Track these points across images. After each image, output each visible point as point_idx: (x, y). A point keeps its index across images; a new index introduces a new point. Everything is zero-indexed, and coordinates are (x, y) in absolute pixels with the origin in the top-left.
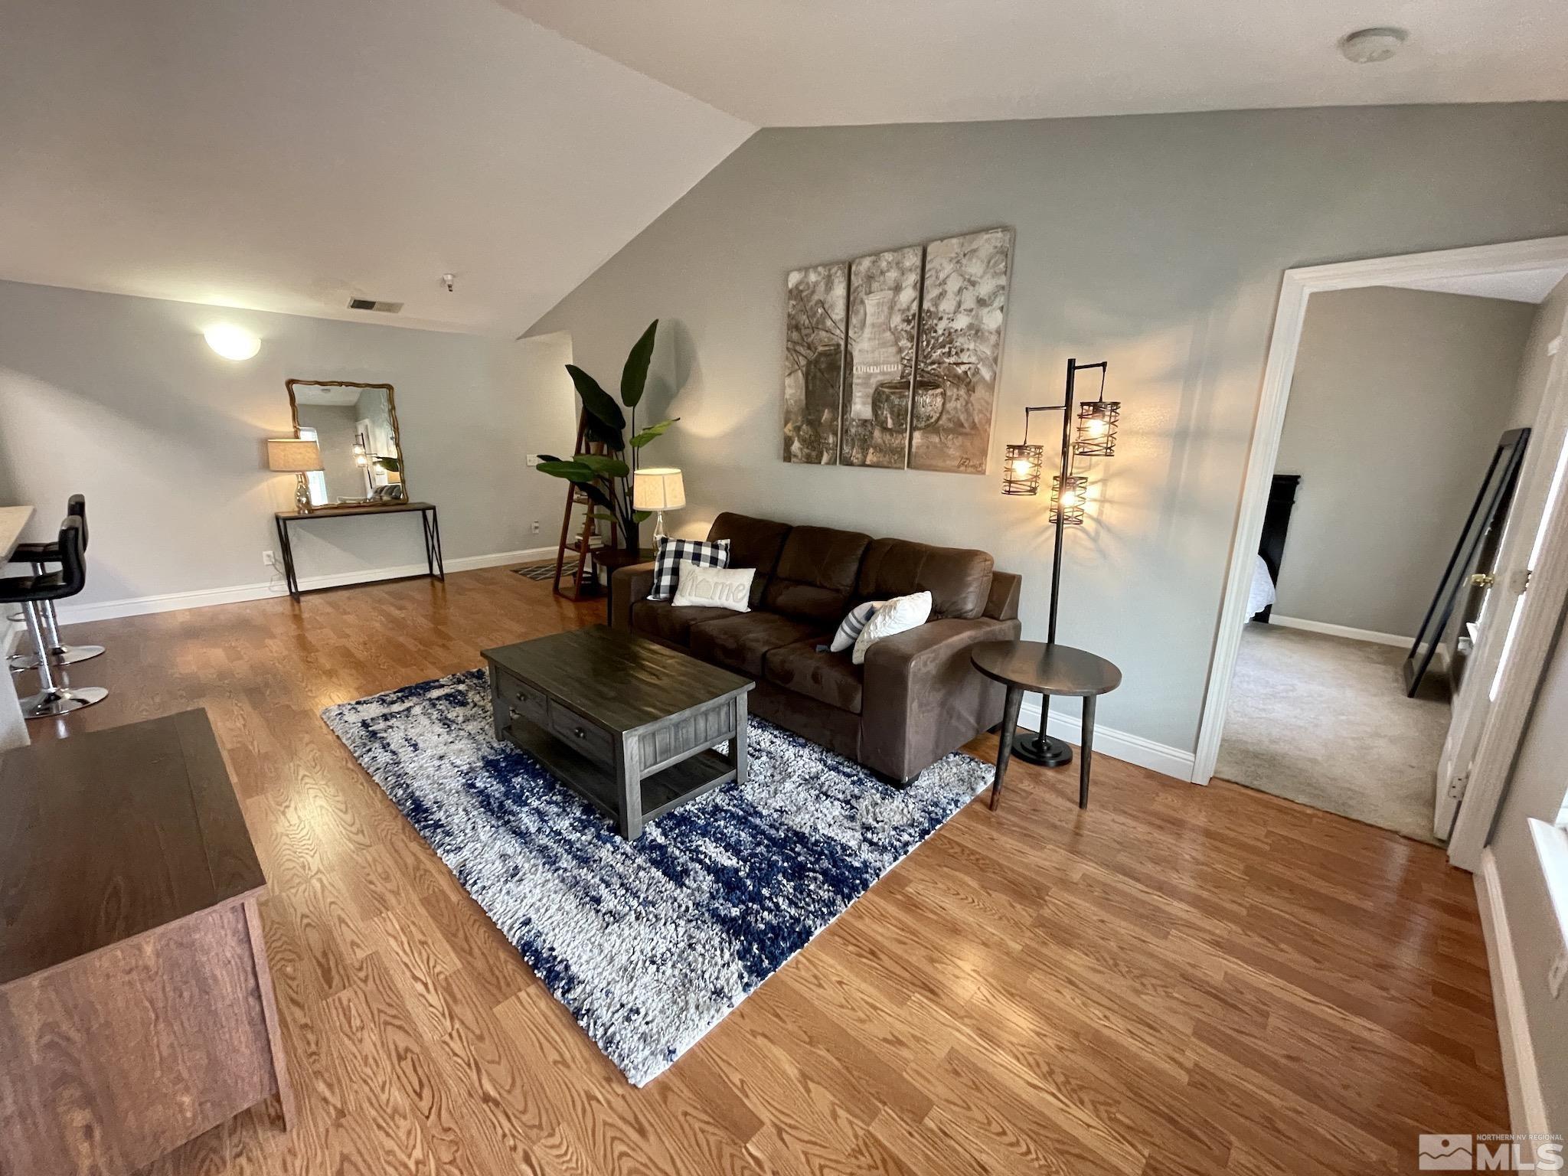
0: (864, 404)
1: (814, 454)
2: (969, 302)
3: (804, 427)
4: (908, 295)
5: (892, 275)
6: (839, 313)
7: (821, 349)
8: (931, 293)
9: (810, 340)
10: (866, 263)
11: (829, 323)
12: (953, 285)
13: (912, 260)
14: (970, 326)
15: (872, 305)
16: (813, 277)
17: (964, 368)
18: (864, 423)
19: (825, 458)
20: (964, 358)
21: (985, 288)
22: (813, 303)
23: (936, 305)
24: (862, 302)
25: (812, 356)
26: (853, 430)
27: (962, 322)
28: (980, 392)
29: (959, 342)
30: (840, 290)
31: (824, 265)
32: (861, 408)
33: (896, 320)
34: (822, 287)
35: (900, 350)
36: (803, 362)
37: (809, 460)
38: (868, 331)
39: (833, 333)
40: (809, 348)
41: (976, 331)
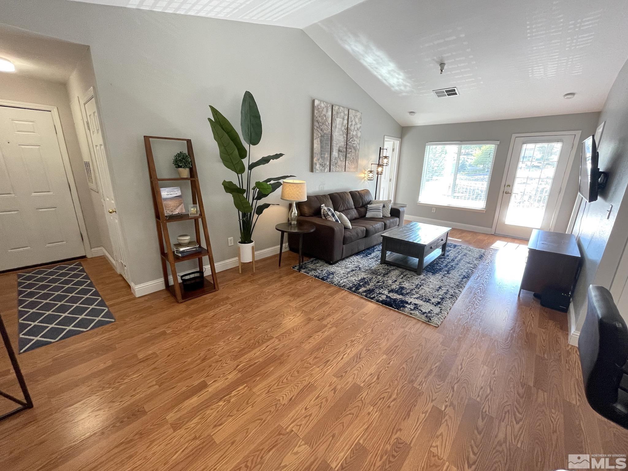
1: (323, 169)
2: (356, 129)
3: (320, 159)
5: (342, 114)
6: (330, 122)
7: (325, 132)
8: (350, 124)
9: (322, 127)
10: (337, 108)
11: (327, 123)
12: (354, 123)
13: (346, 112)
15: (338, 121)
16: (322, 105)
17: (355, 145)
18: (336, 158)
19: (326, 171)
20: (355, 142)
22: (322, 114)
23: (351, 127)
25: (322, 134)
26: (333, 160)
27: (355, 133)
28: (357, 152)
29: (354, 138)
30: (330, 113)
31: (326, 103)
32: (335, 153)
33: (343, 128)
34: (325, 110)
35: (344, 138)
37: (321, 171)
38: (337, 130)
39: (327, 128)
41: (357, 136)
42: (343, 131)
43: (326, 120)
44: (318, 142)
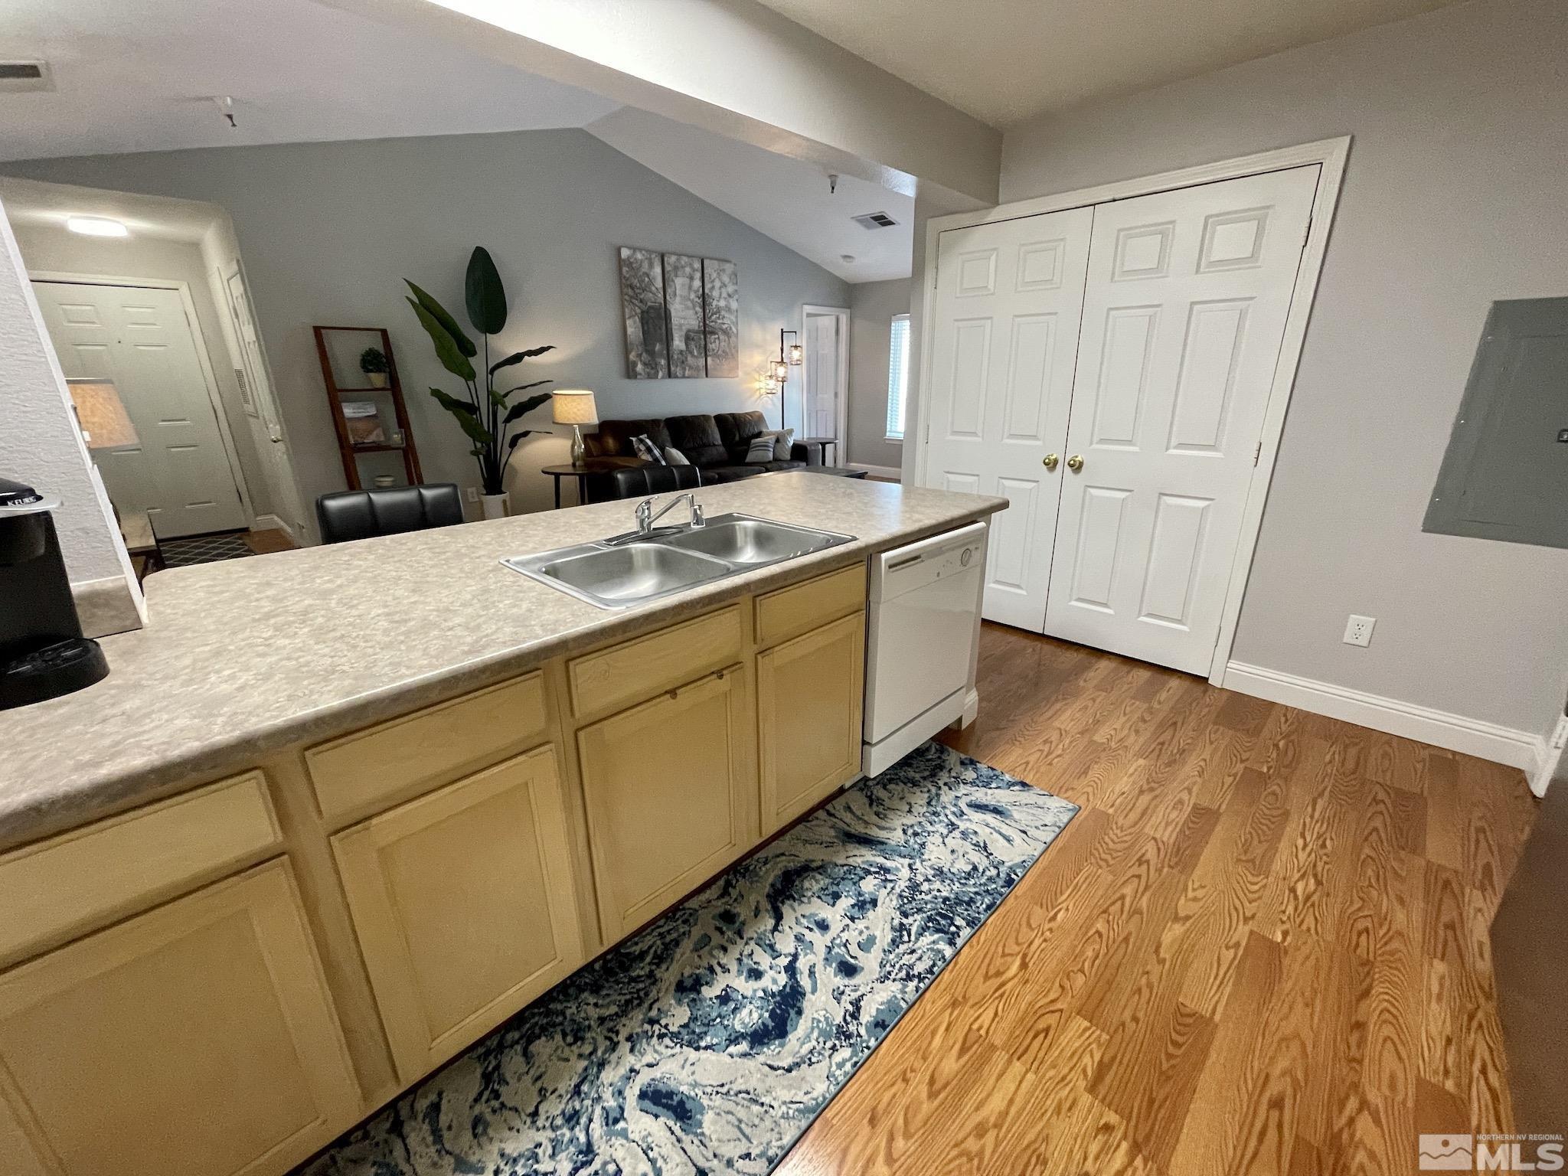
0: (681, 341)
1: (653, 372)
2: (724, 295)
3: (644, 354)
4: (697, 283)
5: (688, 270)
6: (659, 283)
7: (649, 304)
8: (708, 286)
9: (642, 297)
10: (673, 258)
11: (653, 288)
12: (717, 284)
13: (697, 265)
14: (726, 306)
15: (679, 283)
16: (639, 256)
17: (726, 326)
18: (681, 352)
19: (660, 374)
20: (725, 321)
21: (731, 289)
22: (641, 273)
23: (711, 292)
24: (673, 281)
25: (645, 308)
26: (676, 357)
27: (722, 303)
28: (733, 339)
29: (723, 313)
30: (658, 270)
31: (647, 251)
32: (678, 343)
33: (693, 296)
34: (646, 265)
35: (696, 313)
36: (638, 311)
37: (649, 377)
38: (678, 299)
39: (655, 296)
40: (641, 301)
41: (728, 309)
42: (692, 301)
43: (651, 282)
44: (635, 322)
